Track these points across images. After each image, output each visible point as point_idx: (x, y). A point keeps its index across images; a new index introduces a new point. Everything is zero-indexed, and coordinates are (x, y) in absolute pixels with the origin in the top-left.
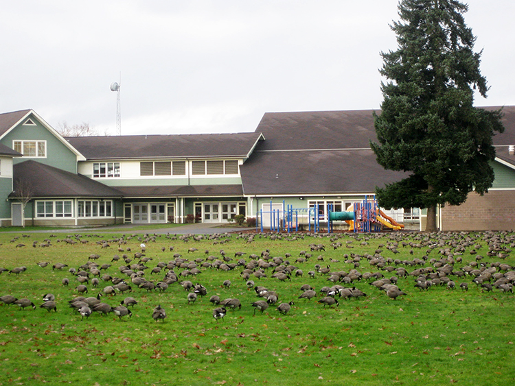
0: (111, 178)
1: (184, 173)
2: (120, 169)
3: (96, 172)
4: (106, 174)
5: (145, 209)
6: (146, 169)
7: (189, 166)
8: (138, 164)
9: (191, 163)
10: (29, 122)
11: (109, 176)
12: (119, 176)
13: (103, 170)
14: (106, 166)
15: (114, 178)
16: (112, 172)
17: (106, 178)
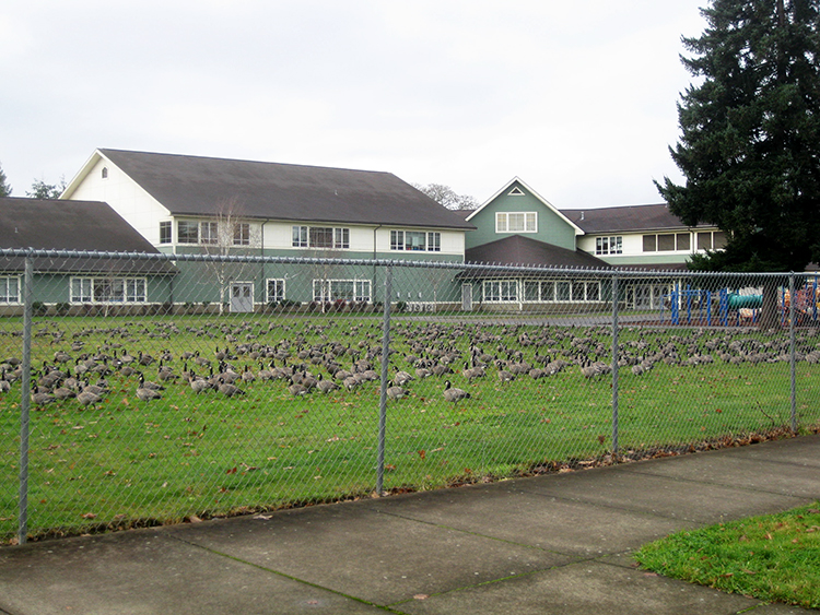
0: (613, 255)
1: (689, 249)
2: (622, 244)
3: (599, 248)
4: (609, 251)
5: (647, 292)
6: (648, 244)
7: (694, 239)
8: (640, 238)
9: (696, 235)
10: (516, 191)
11: (612, 252)
12: (621, 252)
13: (605, 246)
14: (609, 242)
15: (616, 255)
16: (615, 249)
17: (609, 255)
